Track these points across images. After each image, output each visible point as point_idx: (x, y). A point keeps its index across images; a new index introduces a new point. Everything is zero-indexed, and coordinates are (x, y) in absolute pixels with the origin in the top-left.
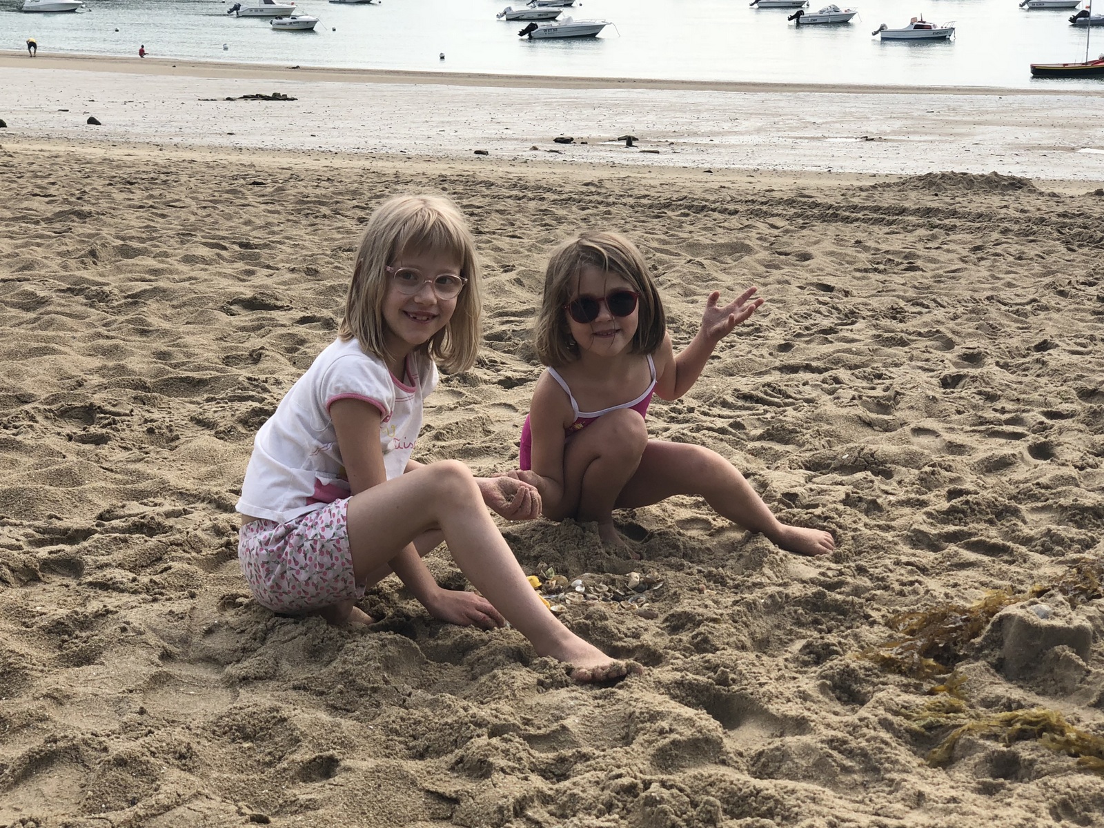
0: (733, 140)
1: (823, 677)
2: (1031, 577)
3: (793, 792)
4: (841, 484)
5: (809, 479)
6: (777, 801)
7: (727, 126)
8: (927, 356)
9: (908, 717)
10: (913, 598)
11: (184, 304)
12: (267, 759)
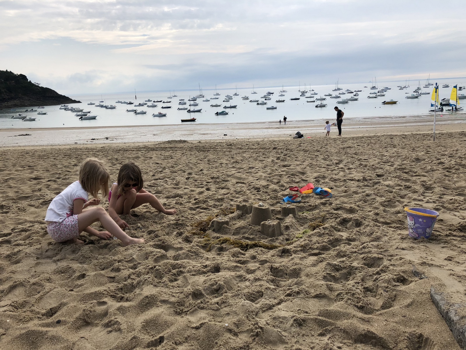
0: (128, 137)
1: (183, 238)
2: (213, 213)
3: (184, 262)
4: (174, 200)
5: (167, 200)
6: (181, 265)
7: (126, 134)
8: (181, 174)
9: (201, 243)
10: (194, 220)
11: (19, 180)
12: (68, 277)
